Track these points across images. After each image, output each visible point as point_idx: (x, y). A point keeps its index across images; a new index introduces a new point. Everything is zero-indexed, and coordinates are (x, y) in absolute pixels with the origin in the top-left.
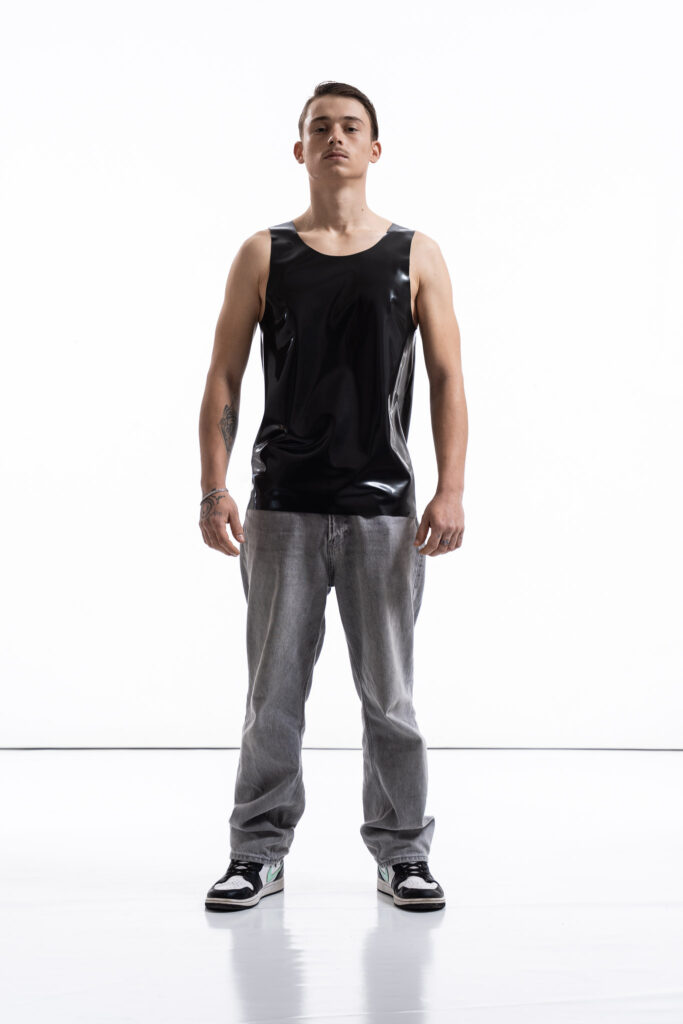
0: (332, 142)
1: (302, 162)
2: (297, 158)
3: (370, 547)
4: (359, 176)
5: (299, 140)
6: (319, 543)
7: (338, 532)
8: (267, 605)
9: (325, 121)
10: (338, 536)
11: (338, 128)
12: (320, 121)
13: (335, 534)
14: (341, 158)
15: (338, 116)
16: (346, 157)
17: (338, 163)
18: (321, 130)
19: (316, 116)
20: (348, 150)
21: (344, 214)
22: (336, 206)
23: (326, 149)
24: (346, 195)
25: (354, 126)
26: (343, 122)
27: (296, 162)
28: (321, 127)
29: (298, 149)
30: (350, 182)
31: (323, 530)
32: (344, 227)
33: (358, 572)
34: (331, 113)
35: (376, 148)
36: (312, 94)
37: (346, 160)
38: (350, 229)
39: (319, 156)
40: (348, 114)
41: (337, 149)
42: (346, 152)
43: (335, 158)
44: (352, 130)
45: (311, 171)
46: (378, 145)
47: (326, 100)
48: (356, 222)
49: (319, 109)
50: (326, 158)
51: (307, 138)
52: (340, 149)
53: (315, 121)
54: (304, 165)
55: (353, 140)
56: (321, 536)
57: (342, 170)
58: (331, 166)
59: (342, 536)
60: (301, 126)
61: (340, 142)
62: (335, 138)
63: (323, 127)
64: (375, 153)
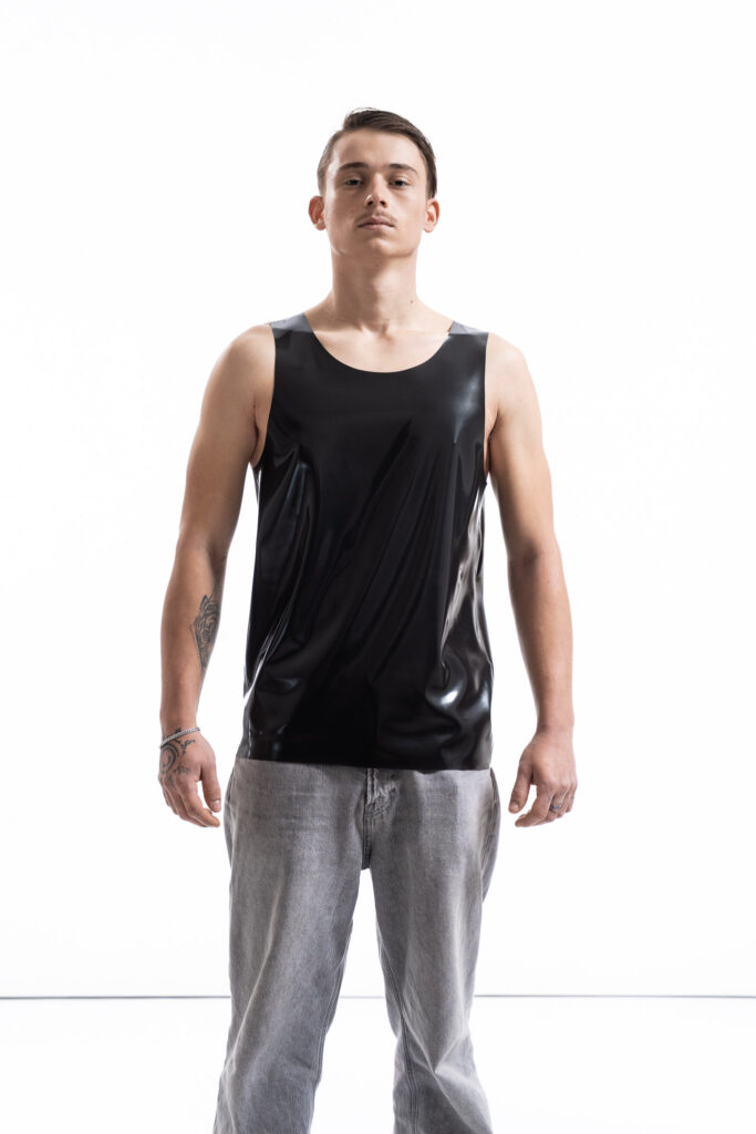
0: (370, 203)
1: (321, 227)
2: (315, 221)
3: (428, 814)
4: (406, 255)
5: (317, 193)
6: (352, 809)
7: (382, 792)
8: (266, 902)
9: (360, 169)
10: (381, 797)
11: (380, 181)
12: (351, 169)
13: (376, 795)
14: (384, 227)
15: (380, 162)
16: (392, 226)
17: (379, 234)
18: (354, 182)
19: (346, 162)
20: (395, 216)
21: (384, 309)
22: (373, 297)
23: (363, 211)
24: (389, 281)
25: (404, 177)
26: (388, 171)
27: (313, 227)
28: (355, 177)
29: (316, 208)
30: (395, 263)
31: (360, 788)
32: (384, 328)
33: (408, 850)
34: (370, 157)
35: (432, 210)
36: (339, 127)
37: (392, 229)
38: (392, 329)
39: (350, 222)
40: (395, 160)
41: (378, 214)
42: (392, 218)
43: (375, 226)
44: (400, 183)
45: (336, 243)
46: (435, 205)
47: (361, 137)
48: (402, 319)
49: (350, 150)
50: (361, 226)
51: (331, 194)
52: (383, 214)
53: (345, 168)
54: (325, 234)
55: (401, 198)
56: (356, 797)
57: (384, 244)
58: (368, 238)
59: (387, 797)
60: (322, 174)
61: (383, 203)
62: (375, 197)
63: (357, 179)
64: (431, 218)
